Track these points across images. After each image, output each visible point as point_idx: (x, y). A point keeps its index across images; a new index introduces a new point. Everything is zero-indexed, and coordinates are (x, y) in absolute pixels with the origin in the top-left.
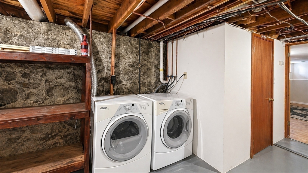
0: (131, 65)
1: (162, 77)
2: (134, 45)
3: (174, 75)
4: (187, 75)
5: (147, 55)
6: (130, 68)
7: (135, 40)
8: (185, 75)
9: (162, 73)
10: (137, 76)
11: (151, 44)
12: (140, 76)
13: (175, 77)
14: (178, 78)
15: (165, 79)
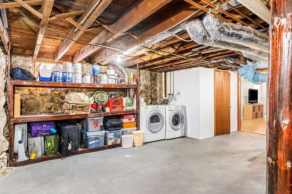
0: (146, 88)
1: (164, 95)
2: (147, 75)
3: (172, 93)
4: (180, 93)
5: (154, 81)
6: (146, 90)
7: (148, 72)
8: (179, 93)
9: (164, 92)
10: (150, 94)
11: (157, 74)
12: (151, 95)
13: (172, 95)
14: (174, 96)
15: (166, 96)
